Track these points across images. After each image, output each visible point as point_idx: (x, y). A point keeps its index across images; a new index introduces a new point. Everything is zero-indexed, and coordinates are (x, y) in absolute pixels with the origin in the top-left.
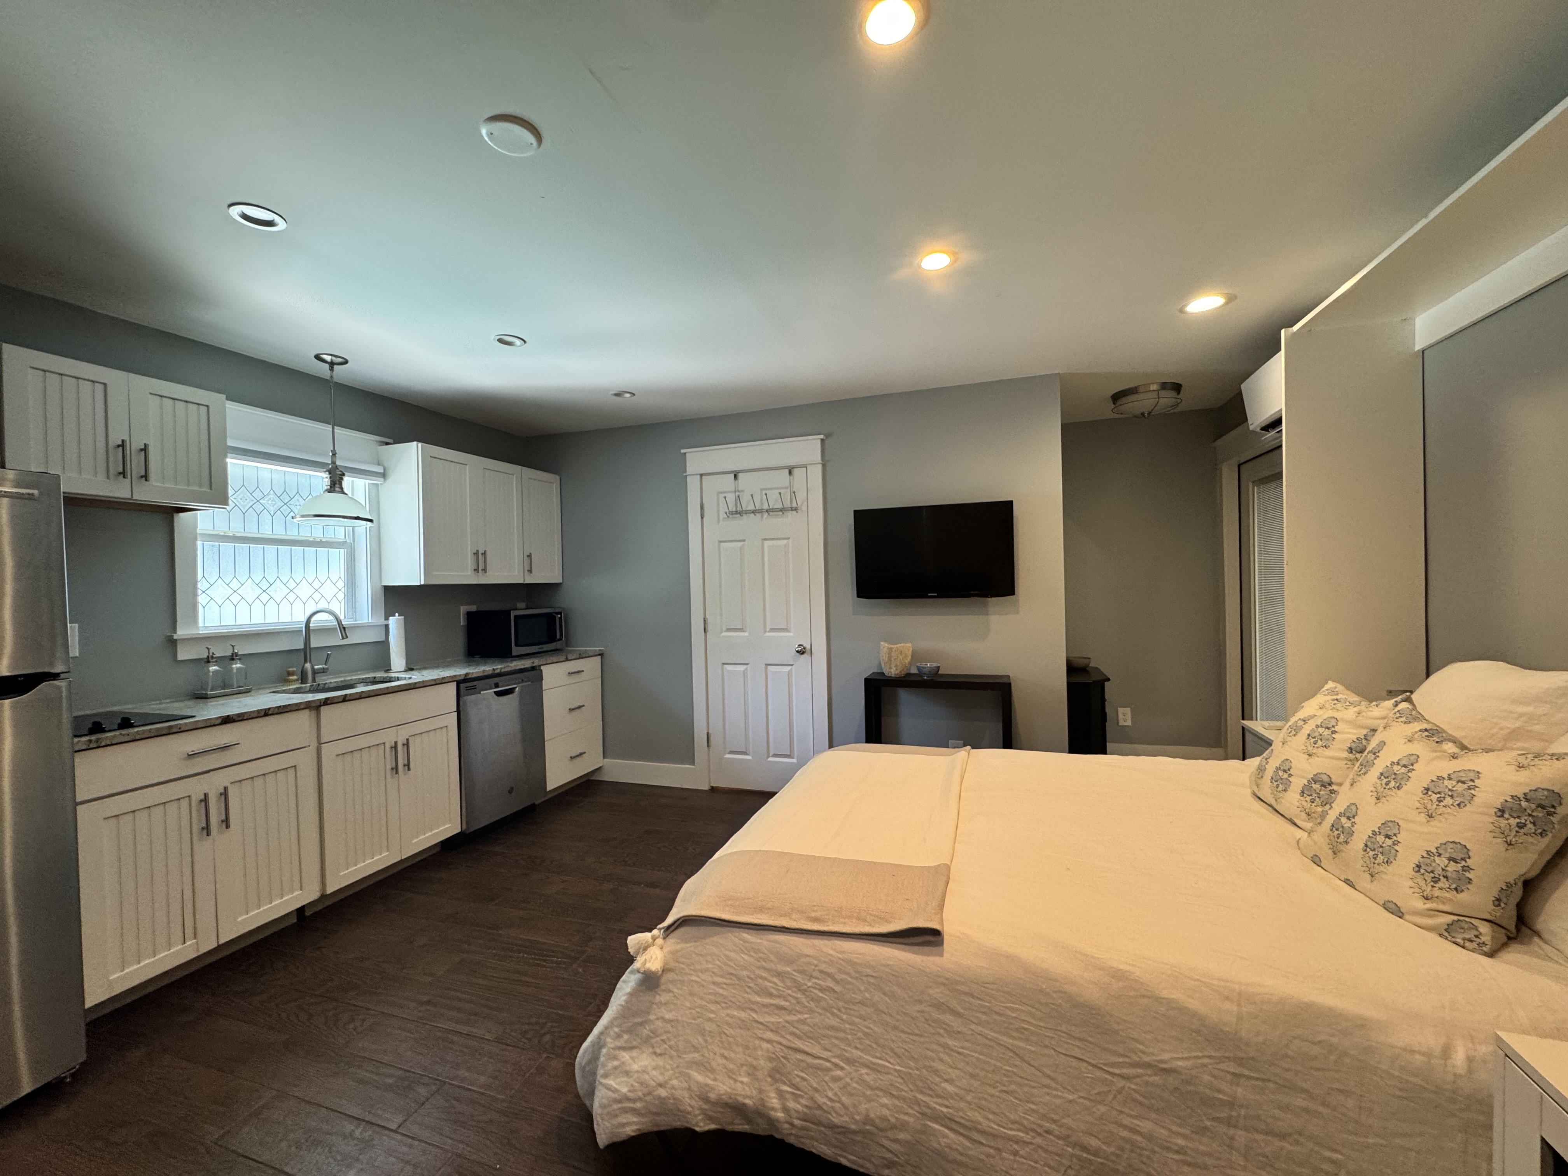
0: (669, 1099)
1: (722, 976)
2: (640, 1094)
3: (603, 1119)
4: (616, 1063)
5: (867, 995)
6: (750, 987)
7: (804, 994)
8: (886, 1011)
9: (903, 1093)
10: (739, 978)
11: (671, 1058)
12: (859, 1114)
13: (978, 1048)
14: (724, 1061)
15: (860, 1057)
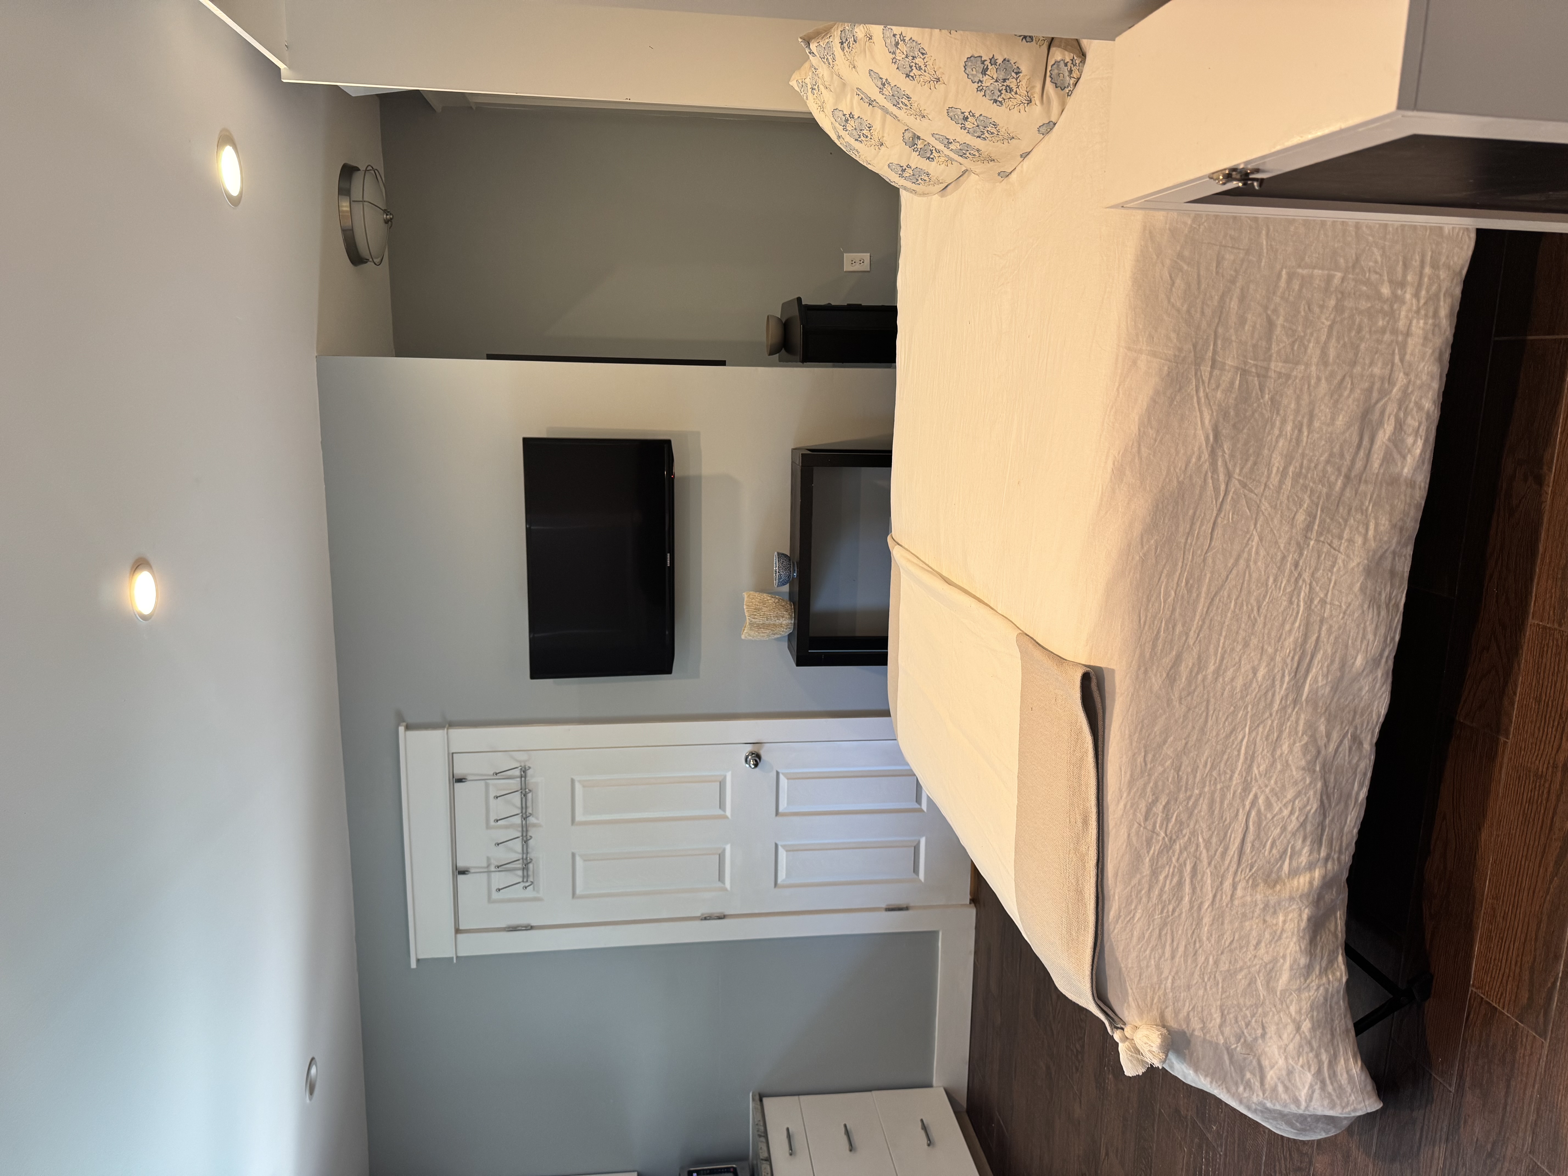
0: (1312, 1016)
1: (1164, 947)
2: (1311, 1055)
3: (1347, 1104)
4: (1280, 1088)
5: (1168, 763)
6: (1174, 911)
7: (1175, 841)
8: (1184, 741)
9: (1275, 724)
10: (1164, 924)
11: (1265, 1014)
12: (1304, 779)
13: (1215, 636)
14: (1263, 944)
15: (1240, 773)
